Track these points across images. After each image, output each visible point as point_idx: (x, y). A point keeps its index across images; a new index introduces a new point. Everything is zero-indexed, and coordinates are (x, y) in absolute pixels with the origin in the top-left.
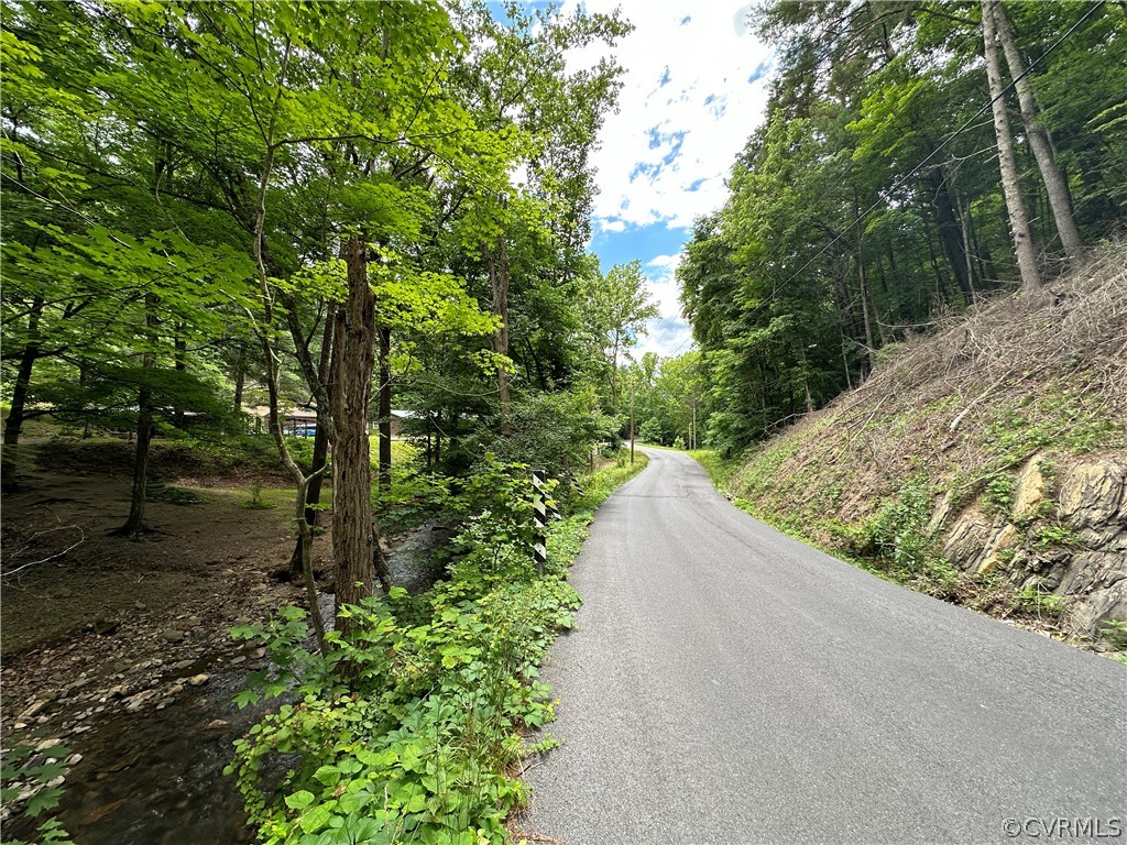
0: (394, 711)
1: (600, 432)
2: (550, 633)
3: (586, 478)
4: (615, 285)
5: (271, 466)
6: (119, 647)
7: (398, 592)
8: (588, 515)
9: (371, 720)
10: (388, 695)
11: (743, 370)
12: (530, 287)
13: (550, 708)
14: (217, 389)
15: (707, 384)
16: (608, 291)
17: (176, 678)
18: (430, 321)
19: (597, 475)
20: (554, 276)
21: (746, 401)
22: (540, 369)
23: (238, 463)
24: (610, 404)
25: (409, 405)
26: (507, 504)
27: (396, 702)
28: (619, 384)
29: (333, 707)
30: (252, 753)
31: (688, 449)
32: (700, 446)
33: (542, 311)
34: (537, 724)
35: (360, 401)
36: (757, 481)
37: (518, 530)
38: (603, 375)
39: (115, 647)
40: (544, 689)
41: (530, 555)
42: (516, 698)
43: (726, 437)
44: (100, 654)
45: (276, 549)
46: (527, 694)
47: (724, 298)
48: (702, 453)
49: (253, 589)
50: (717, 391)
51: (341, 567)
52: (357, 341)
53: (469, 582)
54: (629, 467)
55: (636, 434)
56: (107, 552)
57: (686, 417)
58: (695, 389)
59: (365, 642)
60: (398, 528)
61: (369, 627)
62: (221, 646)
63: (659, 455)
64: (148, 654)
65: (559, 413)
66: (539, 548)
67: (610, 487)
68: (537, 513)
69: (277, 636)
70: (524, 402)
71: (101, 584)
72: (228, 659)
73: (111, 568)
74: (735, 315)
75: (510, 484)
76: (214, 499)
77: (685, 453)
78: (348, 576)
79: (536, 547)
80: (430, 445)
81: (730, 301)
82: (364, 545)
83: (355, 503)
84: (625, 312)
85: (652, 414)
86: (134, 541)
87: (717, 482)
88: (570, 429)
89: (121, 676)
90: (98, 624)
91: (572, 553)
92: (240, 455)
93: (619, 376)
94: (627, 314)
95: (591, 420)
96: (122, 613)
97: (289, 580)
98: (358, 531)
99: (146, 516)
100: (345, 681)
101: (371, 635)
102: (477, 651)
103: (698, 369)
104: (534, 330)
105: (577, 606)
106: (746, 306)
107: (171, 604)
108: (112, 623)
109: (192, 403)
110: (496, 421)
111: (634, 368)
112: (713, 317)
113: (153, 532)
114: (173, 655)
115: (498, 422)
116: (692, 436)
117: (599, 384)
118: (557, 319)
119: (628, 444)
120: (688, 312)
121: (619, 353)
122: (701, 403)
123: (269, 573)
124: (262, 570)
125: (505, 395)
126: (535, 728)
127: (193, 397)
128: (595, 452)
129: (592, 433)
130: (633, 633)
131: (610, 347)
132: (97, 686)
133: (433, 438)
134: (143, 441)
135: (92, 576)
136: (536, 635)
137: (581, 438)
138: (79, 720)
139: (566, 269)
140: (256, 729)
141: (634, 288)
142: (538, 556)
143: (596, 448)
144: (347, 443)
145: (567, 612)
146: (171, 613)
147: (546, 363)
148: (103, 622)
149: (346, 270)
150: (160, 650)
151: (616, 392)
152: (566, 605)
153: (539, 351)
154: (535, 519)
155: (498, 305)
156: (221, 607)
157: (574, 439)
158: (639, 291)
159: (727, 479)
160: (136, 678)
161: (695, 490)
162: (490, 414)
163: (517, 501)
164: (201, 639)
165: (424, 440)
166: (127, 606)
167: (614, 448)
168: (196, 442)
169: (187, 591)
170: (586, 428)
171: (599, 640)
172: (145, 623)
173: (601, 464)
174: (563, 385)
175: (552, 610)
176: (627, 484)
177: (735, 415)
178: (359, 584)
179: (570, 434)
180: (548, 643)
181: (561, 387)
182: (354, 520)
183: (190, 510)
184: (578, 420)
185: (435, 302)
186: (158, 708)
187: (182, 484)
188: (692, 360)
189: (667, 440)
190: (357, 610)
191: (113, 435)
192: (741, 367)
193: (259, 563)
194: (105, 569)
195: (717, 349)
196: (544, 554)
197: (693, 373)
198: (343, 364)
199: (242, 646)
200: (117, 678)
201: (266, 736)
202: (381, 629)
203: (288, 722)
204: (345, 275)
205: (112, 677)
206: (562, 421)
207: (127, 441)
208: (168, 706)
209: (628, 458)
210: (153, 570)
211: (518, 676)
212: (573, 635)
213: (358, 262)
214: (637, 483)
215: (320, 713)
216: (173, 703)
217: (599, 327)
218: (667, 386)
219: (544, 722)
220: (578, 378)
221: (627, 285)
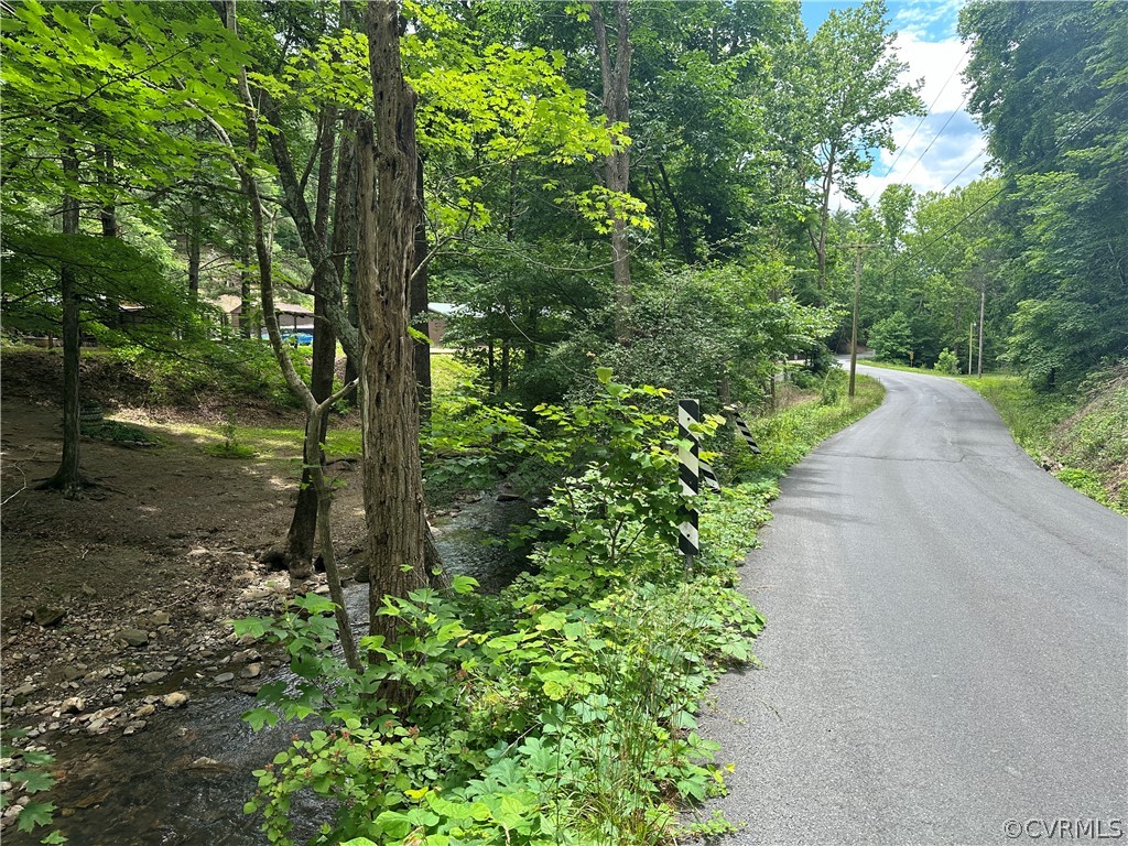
0: (469, 756)
1: (794, 337)
2: (711, 667)
3: (762, 423)
4: (832, 51)
5: (248, 392)
6: (68, 646)
7: (465, 584)
8: (769, 485)
9: (434, 768)
10: (457, 736)
11: (1094, 212)
12: (669, 65)
13: (717, 775)
14: (162, 267)
15: (1015, 243)
16: (816, 65)
17: (144, 695)
18: (502, 140)
19: (783, 417)
20: (714, 42)
21: (1097, 278)
22: (683, 222)
23: (200, 386)
24: (812, 287)
25: (456, 295)
26: (634, 456)
27: (471, 745)
28: (831, 248)
29: (384, 740)
30: (279, 788)
31: (964, 372)
32: (990, 366)
33: (690, 111)
34: (698, 794)
35: (399, 280)
36: (1110, 435)
37: (652, 500)
38: (798, 233)
39: (64, 645)
40: (707, 748)
41: (671, 540)
42: (665, 753)
43: (1047, 349)
44: (47, 653)
45: (263, 519)
46: (680, 750)
47: (1066, 65)
48: (994, 380)
49: (236, 578)
50: (1035, 258)
51: (378, 543)
52: (389, 175)
53: (572, 578)
54: (844, 404)
55: (862, 344)
56: (39, 512)
57: (964, 310)
58: (988, 254)
59: (420, 655)
60: (448, 494)
61: (425, 632)
62: (199, 657)
63: (905, 383)
64: (105, 659)
65: (718, 303)
66: (686, 529)
67: (808, 440)
68: (684, 472)
69: (296, 635)
70: (656, 284)
71: (36, 556)
72: (209, 675)
73: (45, 536)
74: (1085, 101)
75: (636, 422)
76: (170, 439)
77: (957, 382)
78: (388, 555)
79: (681, 527)
80: (492, 361)
81: (1078, 69)
82: (410, 510)
83: (396, 444)
84: (849, 107)
85: (894, 306)
86: (71, 499)
87: (1023, 435)
88: (737, 332)
89: (75, 685)
90: (39, 611)
91: (742, 546)
92: (202, 372)
93: (832, 233)
94: (855, 109)
95: (780, 315)
96: (67, 600)
97: (286, 568)
98: (402, 487)
99: (83, 462)
100: (394, 710)
101: (428, 646)
102: (598, 680)
103: (997, 214)
104: (675, 148)
105: (755, 629)
106: (1113, 80)
107: (127, 591)
108: (56, 612)
109: (135, 289)
110: (606, 319)
111: (864, 217)
112: (1037, 107)
113: (93, 486)
114: (138, 663)
115: (609, 320)
116: (974, 346)
117: (792, 249)
118: (717, 126)
119: (845, 364)
120: (980, 102)
121: (834, 188)
122: (999, 282)
123: (257, 556)
124: (247, 551)
125: (622, 272)
126: (693, 800)
127: (137, 278)
128: (780, 377)
129: (780, 340)
130: (858, 681)
131: (817, 177)
132: (46, 695)
133: (497, 350)
134: (71, 350)
135: (23, 545)
136: (689, 667)
137: (758, 348)
138: (31, 738)
139: (737, 26)
140: (281, 758)
141: (873, 53)
142: (685, 544)
143: (783, 368)
144: (382, 348)
145: (739, 637)
146: (130, 604)
147: (695, 212)
148: (45, 610)
149: (367, 53)
150: (120, 655)
151: (825, 264)
152: (736, 625)
153: (683, 188)
154: (681, 482)
155: (612, 104)
156: (195, 600)
157: (745, 351)
158: (882, 62)
159: (1045, 431)
160: (94, 690)
161: (977, 450)
162: (596, 305)
163: (649, 450)
164: (172, 643)
165: (483, 353)
166: (73, 588)
167: (817, 369)
168: (138, 350)
169: (147, 575)
170: (770, 329)
171: (796, 685)
172: (98, 614)
173: (790, 398)
174: (728, 251)
175: (712, 631)
176: (840, 435)
177: (1072, 305)
178: (407, 568)
179: (738, 341)
180: (708, 682)
181: (724, 255)
182: (395, 470)
183: (139, 456)
184: (754, 315)
185: (510, 101)
186: (126, 732)
187: (125, 416)
188: (985, 198)
189: (923, 356)
190: (406, 607)
191: (27, 341)
192: (1092, 208)
193: (241, 540)
194: (38, 536)
195: (1042, 171)
196: (695, 541)
197: (985, 222)
198: (371, 216)
199: (226, 659)
200: (70, 687)
201: (295, 769)
202: (443, 636)
203: (325, 754)
204: (366, 61)
205: (65, 686)
206: (723, 318)
207: (47, 350)
208: (138, 731)
209: (844, 387)
210: (100, 541)
211: (663, 722)
212: (749, 674)
213: (387, 36)
214: (861, 434)
215: (366, 747)
216: (145, 729)
217: (797, 138)
218: (927, 249)
219: (709, 796)
220: (753, 239)
221: (856, 51)
